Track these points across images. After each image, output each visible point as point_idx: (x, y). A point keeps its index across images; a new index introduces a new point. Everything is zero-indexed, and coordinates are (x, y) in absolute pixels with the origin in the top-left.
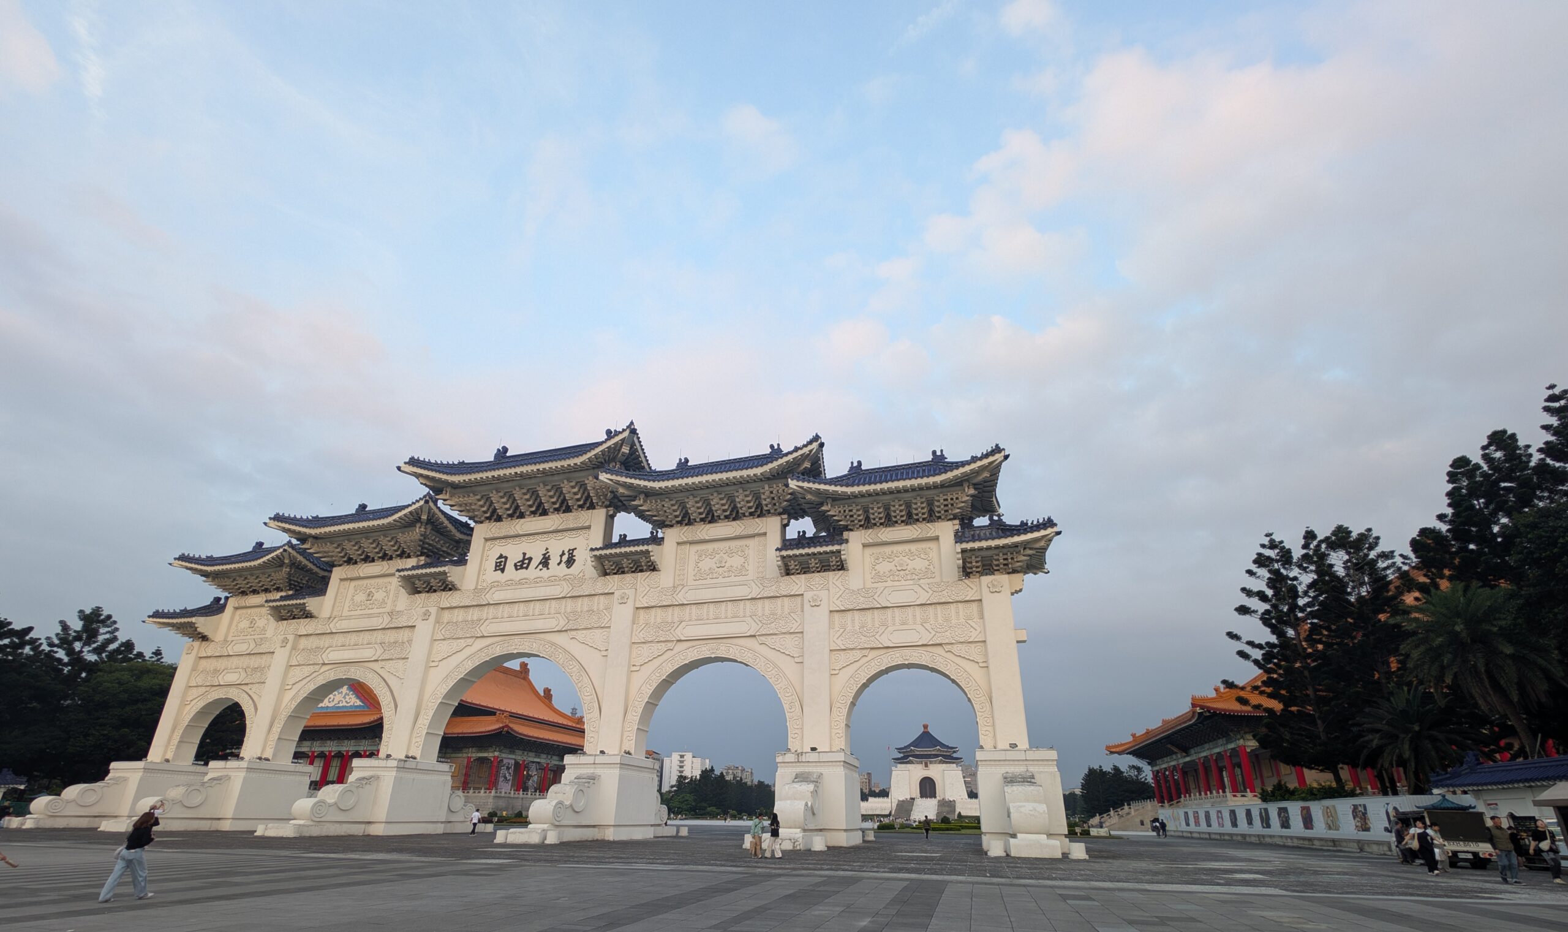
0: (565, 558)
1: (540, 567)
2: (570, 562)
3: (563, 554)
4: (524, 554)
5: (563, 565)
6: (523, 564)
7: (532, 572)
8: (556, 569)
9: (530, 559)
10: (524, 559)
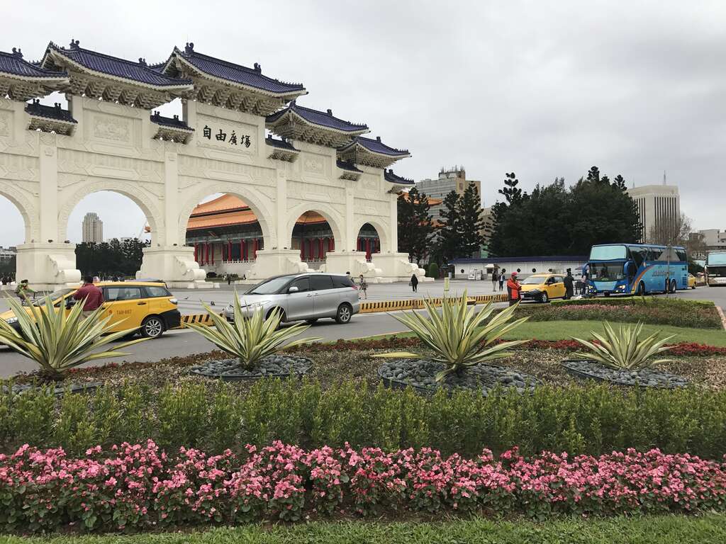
0: (245, 140)
1: (231, 142)
2: (248, 143)
3: (243, 138)
4: (221, 131)
5: (244, 145)
6: (221, 137)
7: (227, 143)
8: (240, 146)
9: (225, 135)
10: (221, 134)
